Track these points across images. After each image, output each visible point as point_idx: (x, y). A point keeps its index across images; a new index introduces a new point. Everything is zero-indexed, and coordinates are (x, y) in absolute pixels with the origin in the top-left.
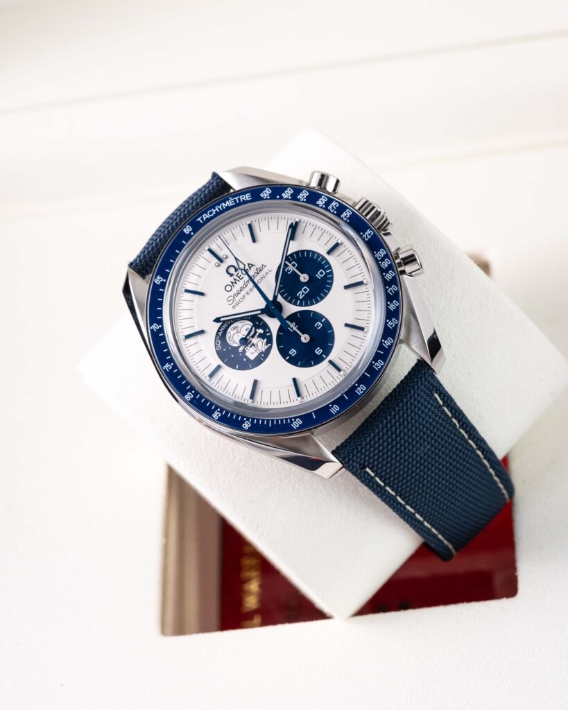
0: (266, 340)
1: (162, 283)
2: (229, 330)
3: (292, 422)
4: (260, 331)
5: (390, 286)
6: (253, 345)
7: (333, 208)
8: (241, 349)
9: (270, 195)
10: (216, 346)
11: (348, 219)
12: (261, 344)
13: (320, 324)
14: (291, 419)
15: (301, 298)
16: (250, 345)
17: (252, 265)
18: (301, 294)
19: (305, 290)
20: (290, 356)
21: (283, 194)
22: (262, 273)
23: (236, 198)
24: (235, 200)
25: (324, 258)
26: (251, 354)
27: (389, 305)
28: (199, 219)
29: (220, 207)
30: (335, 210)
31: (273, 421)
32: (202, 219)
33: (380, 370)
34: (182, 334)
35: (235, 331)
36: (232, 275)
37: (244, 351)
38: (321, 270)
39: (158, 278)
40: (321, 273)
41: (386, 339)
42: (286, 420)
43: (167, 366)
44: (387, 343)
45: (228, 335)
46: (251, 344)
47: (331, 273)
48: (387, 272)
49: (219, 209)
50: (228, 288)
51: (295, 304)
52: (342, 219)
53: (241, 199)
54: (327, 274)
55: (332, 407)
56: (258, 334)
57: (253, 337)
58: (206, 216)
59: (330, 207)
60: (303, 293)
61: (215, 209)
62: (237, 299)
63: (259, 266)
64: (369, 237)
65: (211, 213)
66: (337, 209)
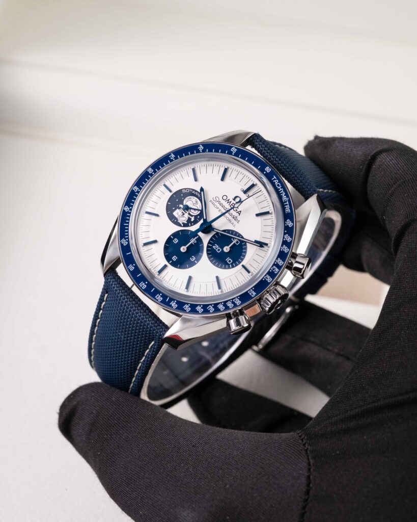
0: (186, 223)
1: (232, 152)
2: (196, 198)
3: (125, 239)
4: (193, 219)
5: (213, 307)
6: (184, 214)
7: (274, 269)
8: (181, 206)
9: (288, 226)
10: (186, 189)
11: (265, 280)
12: (183, 219)
13: (194, 259)
14: (128, 238)
15: (214, 247)
16: (183, 212)
17: (239, 214)
18: (216, 247)
19: (219, 250)
20: (173, 239)
21: (287, 235)
22: (233, 221)
23: (288, 203)
24: (286, 202)
25: (240, 263)
26: (177, 213)
27: (200, 306)
28: (275, 177)
29: (282, 192)
30: (272, 271)
31: (128, 226)
32: (275, 179)
33: (155, 299)
34: (196, 166)
35: (194, 202)
36: (234, 199)
37: (179, 208)
38: (232, 261)
39: (236, 150)
40: (230, 261)
41: (176, 303)
42: (128, 235)
43: (173, 156)
44: (174, 304)
45: (192, 197)
46: (185, 213)
47: (229, 268)
48: (224, 305)
49: (281, 191)
50: (225, 198)
51: (209, 243)
52: (265, 275)
53: (287, 206)
54: (229, 265)
55: (133, 266)
56: (191, 217)
57: (189, 214)
58: (276, 182)
59: (275, 267)
60: (216, 248)
61: (281, 188)
62: (217, 204)
63: (239, 218)
64: (250, 294)
65: (278, 185)
66: (273, 272)
